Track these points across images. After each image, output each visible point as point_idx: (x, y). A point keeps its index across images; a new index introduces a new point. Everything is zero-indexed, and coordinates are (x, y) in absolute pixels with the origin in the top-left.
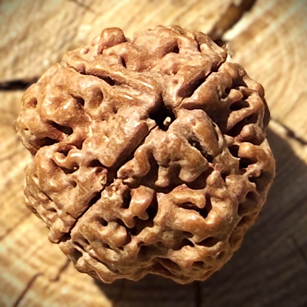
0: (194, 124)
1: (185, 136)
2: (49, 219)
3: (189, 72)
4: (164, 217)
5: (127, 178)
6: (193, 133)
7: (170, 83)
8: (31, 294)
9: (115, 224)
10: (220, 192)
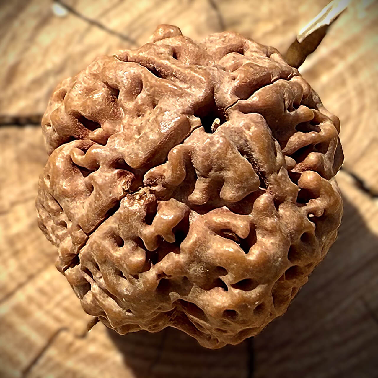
0: (249, 129)
1: (235, 143)
2: (57, 237)
3: (252, 69)
4: (195, 243)
5: (155, 185)
6: (247, 141)
7: (227, 79)
8: (52, 352)
9: (133, 245)
10: (269, 222)
